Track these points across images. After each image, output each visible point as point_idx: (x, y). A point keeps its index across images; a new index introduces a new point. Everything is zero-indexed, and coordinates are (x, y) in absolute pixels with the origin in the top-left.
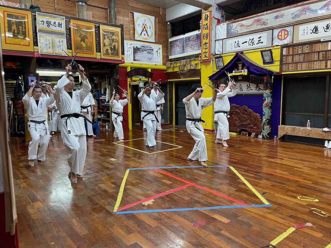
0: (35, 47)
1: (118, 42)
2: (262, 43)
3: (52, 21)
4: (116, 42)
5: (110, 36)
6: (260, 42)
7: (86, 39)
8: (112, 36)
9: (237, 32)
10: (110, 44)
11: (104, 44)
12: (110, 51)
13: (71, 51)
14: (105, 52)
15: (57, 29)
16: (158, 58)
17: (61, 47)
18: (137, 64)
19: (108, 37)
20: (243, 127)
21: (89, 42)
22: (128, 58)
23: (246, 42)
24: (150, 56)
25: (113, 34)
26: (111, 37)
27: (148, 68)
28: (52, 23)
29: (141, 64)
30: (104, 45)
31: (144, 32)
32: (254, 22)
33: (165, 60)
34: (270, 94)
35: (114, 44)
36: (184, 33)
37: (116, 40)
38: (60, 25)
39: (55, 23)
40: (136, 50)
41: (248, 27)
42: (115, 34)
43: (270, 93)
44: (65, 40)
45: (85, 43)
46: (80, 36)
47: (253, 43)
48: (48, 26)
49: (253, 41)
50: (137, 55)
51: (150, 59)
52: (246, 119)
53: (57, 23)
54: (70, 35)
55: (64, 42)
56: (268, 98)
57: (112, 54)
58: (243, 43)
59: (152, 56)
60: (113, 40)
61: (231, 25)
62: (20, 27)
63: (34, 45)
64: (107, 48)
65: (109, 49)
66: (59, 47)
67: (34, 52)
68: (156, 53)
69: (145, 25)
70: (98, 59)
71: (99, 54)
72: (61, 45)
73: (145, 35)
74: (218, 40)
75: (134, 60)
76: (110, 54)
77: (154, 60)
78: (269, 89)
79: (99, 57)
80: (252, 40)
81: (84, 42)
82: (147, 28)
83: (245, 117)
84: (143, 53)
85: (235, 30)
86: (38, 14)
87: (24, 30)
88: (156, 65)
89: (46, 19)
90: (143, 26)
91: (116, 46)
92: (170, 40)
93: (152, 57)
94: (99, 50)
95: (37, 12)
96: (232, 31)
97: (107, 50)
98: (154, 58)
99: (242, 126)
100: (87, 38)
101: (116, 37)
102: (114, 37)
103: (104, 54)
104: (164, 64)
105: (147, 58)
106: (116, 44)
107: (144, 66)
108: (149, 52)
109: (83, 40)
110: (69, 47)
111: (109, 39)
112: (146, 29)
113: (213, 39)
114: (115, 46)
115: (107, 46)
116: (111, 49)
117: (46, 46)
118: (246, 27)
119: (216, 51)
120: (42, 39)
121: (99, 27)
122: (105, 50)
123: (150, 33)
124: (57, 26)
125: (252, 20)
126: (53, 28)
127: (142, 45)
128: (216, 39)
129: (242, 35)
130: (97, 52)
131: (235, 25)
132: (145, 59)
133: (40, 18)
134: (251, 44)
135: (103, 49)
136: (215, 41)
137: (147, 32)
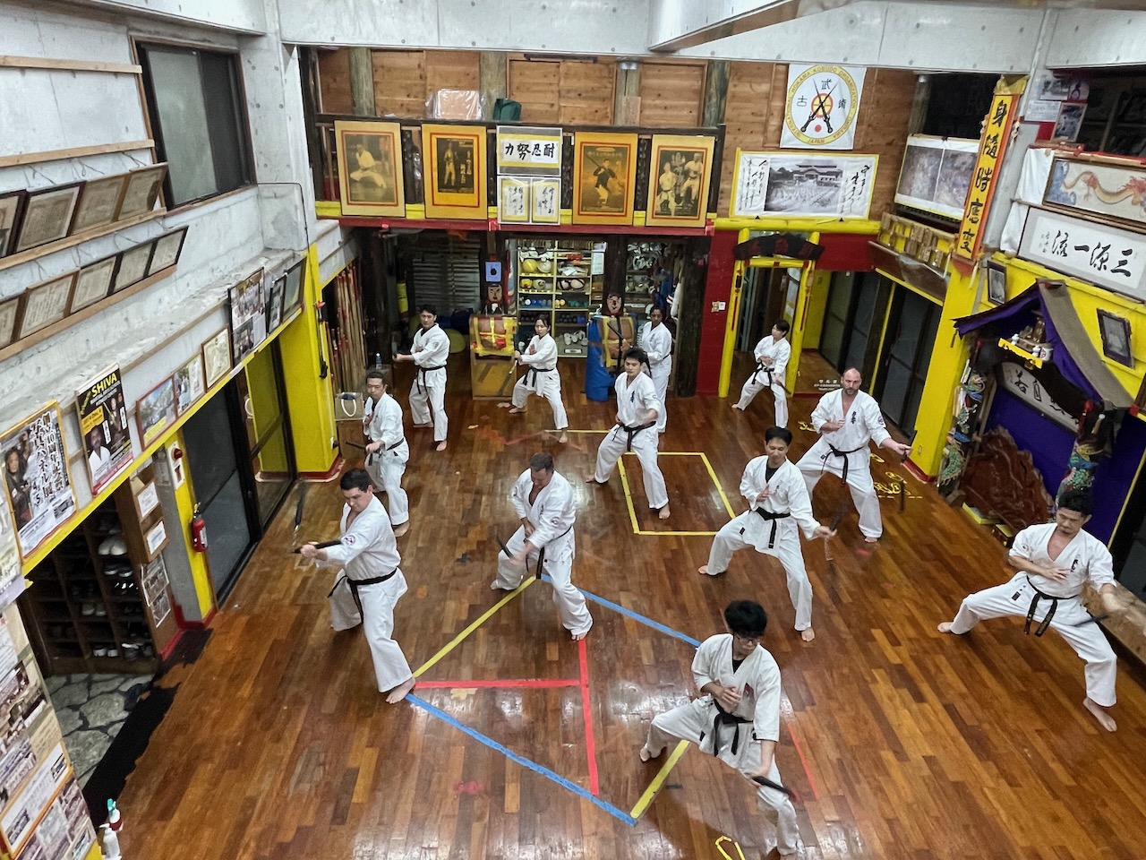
0: (491, 209)
1: (701, 177)
2: (1128, 274)
3: (532, 141)
4: (694, 178)
5: (678, 164)
6: (1121, 269)
7: (610, 179)
8: (687, 162)
9: (1072, 201)
10: (675, 186)
11: (659, 186)
12: (673, 205)
13: (569, 212)
14: (658, 209)
15: (545, 161)
16: (855, 197)
17: (548, 205)
18: (774, 221)
19: (672, 168)
20: (1004, 515)
21: (617, 186)
22: (749, 204)
23: (1086, 248)
24: (827, 192)
25: (689, 156)
26: (683, 165)
27: (811, 232)
28: (531, 148)
29: (787, 221)
30: (659, 190)
31: (819, 121)
32: (1128, 187)
33: (880, 203)
34: (1088, 459)
35: (688, 183)
36: (945, 135)
37: (695, 173)
38: (549, 151)
39: (537, 146)
40: (777, 180)
41: (1108, 197)
42: (696, 155)
43: (1090, 456)
44: (557, 187)
45: (607, 189)
46: (595, 174)
47: (1103, 261)
48: (522, 155)
49: (1105, 256)
50: (779, 194)
51: (824, 203)
52: (1018, 497)
53: (542, 148)
54: (570, 172)
55: (555, 192)
56: (1078, 469)
57: (678, 213)
58: (1077, 248)
59: (832, 192)
60: (686, 174)
61: (1065, 168)
62: (463, 167)
63: (489, 204)
64: (664, 196)
65: (672, 200)
66: (543, 205)
67: (488, 220)
68: (850, 182)
69: (823, 98)
70: (638, 227)
71: (641, 214)
72: (549, 199)
73: (818, 128)
74: (1020, 203)
75: (767, 208)
76: (673, 213)
77: (839, 206)
78: (1090, 444)
79: (639, 222)
80: (1106, 249)
81: (605, 186)
82: (832, 106)
83: (1016, 488)
84: (800, 187)
85: (1070, 191)
86: (502, 131)
87: (469, 173)
88: (841, 220)
89: (515, 140)
90: (817, 102)
91: (694, 191)
92: (912, 141)
93: (834, 195)
94: (641, 204)
95: (498, 127)
96: (1062, 189)
97: (667, 202)
98: (840, 199)
99: (1002, 509)
100: (613, 176)
101: (699, 163)
102: (691, 165)
103: (656, 215)
104: (873, 216)
105: (812, 199)
106: (696, 184)
107: (794, 225)
108: (824, 181)
109: (603, 181)
110: (566, 203)
111: (676, 172)
112: (827, 109)
113: (1002, 196)
114: (689, 190)
115: (666, 191)
116: (678, 199)
117: (514, 204)
118: (1100, 195)
119: (1004, 237)
120: (509, 187)
121: (650, 141)
122: (658, 202)
123: (836, 122)
124: (542, 153)
125: (1126, 176)
126: (532, 160)
127: (800, 163)
128: (1017, 197)
129: (1083, 215)
130: (635, 209)
131: (1075, 170)
132: (806, 205)
133: (504, 140)
134: (1098, 262)
135: (653, 201)
136: (1012, 201)
137: (827, 120)
